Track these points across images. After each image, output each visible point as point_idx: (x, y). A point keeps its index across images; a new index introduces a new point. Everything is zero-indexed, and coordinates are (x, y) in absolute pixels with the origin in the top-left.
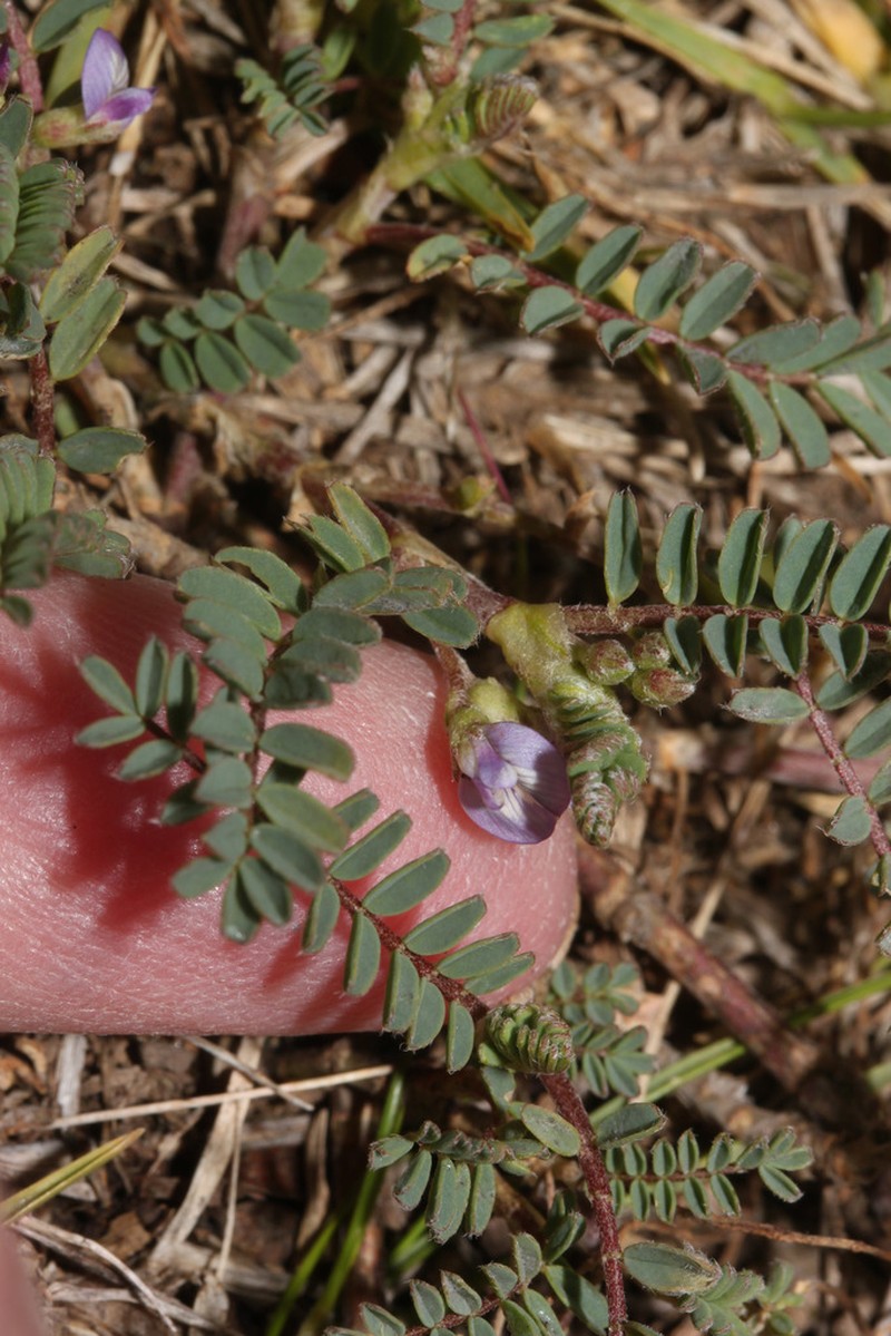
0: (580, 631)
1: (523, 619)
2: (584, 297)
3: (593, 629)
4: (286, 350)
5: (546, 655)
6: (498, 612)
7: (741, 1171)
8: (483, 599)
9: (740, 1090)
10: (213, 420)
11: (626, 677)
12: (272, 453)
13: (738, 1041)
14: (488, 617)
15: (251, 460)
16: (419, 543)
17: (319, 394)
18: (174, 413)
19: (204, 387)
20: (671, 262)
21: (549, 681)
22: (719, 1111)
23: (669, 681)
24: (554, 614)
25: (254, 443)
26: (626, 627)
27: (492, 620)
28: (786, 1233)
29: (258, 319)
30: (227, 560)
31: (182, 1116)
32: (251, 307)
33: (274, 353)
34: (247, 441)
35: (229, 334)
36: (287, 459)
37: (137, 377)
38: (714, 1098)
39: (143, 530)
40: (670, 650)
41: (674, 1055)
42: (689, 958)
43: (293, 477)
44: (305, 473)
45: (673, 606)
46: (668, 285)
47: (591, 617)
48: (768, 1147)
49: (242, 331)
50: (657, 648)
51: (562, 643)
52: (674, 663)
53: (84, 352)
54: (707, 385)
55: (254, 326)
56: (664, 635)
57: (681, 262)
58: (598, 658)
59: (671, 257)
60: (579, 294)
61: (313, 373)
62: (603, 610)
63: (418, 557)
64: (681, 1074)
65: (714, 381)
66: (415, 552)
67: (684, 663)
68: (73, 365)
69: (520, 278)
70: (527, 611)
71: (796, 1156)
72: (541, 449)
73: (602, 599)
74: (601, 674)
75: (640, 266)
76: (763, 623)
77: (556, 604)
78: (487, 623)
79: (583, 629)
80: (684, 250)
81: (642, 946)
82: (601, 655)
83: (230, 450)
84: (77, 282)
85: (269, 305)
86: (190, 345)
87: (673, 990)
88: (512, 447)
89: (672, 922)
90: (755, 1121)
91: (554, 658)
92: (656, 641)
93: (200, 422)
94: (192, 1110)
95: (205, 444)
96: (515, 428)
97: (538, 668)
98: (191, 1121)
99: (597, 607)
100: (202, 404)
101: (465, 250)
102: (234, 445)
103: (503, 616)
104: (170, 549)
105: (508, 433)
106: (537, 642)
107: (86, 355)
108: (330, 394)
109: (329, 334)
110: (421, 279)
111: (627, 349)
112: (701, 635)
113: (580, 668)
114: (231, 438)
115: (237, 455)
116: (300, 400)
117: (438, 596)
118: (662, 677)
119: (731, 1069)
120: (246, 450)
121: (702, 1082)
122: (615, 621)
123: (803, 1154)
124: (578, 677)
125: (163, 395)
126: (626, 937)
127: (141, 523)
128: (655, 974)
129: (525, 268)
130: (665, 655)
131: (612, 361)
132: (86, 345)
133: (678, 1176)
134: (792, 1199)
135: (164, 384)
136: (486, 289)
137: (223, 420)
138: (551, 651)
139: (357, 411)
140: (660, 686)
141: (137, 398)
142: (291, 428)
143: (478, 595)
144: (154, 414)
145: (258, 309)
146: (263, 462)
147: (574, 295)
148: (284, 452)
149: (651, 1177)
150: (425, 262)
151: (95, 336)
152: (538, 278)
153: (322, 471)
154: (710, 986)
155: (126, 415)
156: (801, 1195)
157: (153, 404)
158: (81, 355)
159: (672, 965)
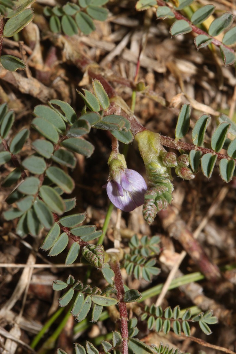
0: (164, 145)
1: (147, 136)
2: (193, 25)
3: (169, 145)
4: (91, 26)
5: (151, 151)
6: (140, 132)
7: (193, 321)
8: (136, 126)
9: (200, 290)
10: (63, 44)
11: (174, 166)
12: (81, 59)
13: (202, 273)
14: (136, 133)
15: (73, 60)
16: (121, 101)
17: (101, 38)
18: (51, 39)
19: (63, 33)
20: (223, 19)
21: (150, 161)
22: (192, 296)
23: (187, 172)
24: (157, 138)
25: (75, 55)
26: (179, 148)
27: (137, 134)
28: (205, 343)
29: (84, 14)
30: (53, 103)
31: (13, 269)
32: (82, 9)
33: (87, 26)
34: (73, 53)
35: (73, 17)
36: (85, 62)
37: (41, 24)
38: (191, 291)
39: (31, 82)
40: (189, 162)
41: (180, 274)
42: (192, 244)
43: (86, 69)
44: (90, 68)
45: (195, 146)
46: (221, 26)
47: (169, 142)
48: (203, 316)
49: (78, 17)
50: (186, 161)
51: (157, 149)
52: (190, 167)
53: (16, 30)
54: (228, 62)
55: (82, 16)
56: (189, 156)
57: (226, 20)
58: (167, 158)
59: (223, 18)
60: (191, 24)
61: (101, 31)
62: (173, 140)
63: (119, 107)
64: (182, 281)
65: (230, 61)
66: (118, 105)
67: (193, 168)
68: (11, 34)
69: (173, 16)
70: (149, 134)
71: (212, 319)
72: (171, 69)
73: (174, 137)
74: (166, 163)
75: (215, 16)
76: (222, 160)
77: (159, 134)
78: (136, 135)
79: (165, 145)
80: (228, 16)
81: (176, 238)
82: (168, 157)
83: (67, 55)
84: (19, 7)
85: (88, 10)
86: (60, 18)
87: (183, 254)
88: (161, 67)
89: (188, 231)
90: (204, 301)
91: (153, 153)
92: (186, 158)
93: (59, 44)
94: (16, 268)
95: (59, 51)
96: (163, 61)
97: (148, 155)
98: (16, 271)
99: (171, 139)
100: (61, 38)
101: (156, 3)
102: (69, 53)
103: (141, 134)
104: (40, 88)
105: (161, 62)
106: (149, 146)
107: (16, 31)
108: (105, 38)
109: (107, 20)
110: (140, 10)
111: (204, 46)
112: (200, 160)
113: (161, 159)
114: (68, 51)
115: (69, 57)
116: (95, 39)
117: (119, 127)
118: (185, 171)
119: (199, 282)
120: (72, 56)
121: (188, 285)
122: (176, 145)
123: (214, 319)
124: (159, 163)
125: (49, 32)
126: (171, 235)
127: (31, 79)
128: (179, 247)
129: (175, 12)
130: (187, 164)
131: (198, 49)
132: (17, 28)
133: (173, 319)
134: (208, 334)
135: (50, 29)
136: (161, 18)
137: (67, 45)
138: (153, 150)
139: (113, 46)
140: (184, 173)
141: (41, 31)
142: (90, 47)
143: (135, 124)
144: (45, 38)
145: (84, 11)
146: (78, 61)
147: (190, 24)
148: (84, 59)
149: (163, 318)
150: (142, 4)
151: (21, 26)
152: (178, 16)
153: (95, 68)
154: (196, 255)
155: (36, 36)
156: (211, 333)
157: (45, 34)
158: (14, 31)
159: (185, 246)
